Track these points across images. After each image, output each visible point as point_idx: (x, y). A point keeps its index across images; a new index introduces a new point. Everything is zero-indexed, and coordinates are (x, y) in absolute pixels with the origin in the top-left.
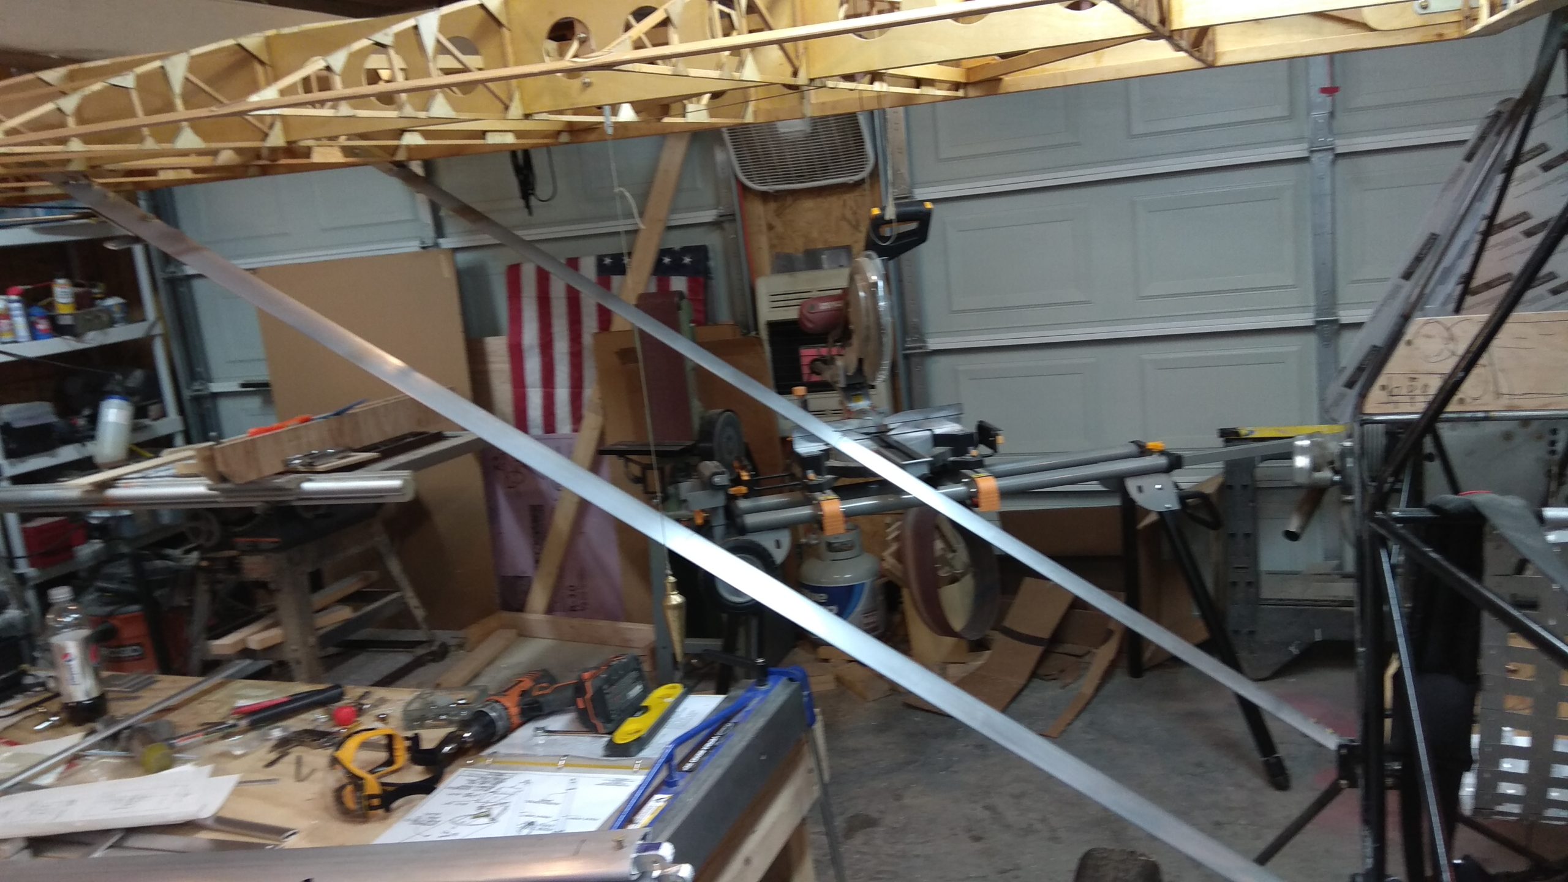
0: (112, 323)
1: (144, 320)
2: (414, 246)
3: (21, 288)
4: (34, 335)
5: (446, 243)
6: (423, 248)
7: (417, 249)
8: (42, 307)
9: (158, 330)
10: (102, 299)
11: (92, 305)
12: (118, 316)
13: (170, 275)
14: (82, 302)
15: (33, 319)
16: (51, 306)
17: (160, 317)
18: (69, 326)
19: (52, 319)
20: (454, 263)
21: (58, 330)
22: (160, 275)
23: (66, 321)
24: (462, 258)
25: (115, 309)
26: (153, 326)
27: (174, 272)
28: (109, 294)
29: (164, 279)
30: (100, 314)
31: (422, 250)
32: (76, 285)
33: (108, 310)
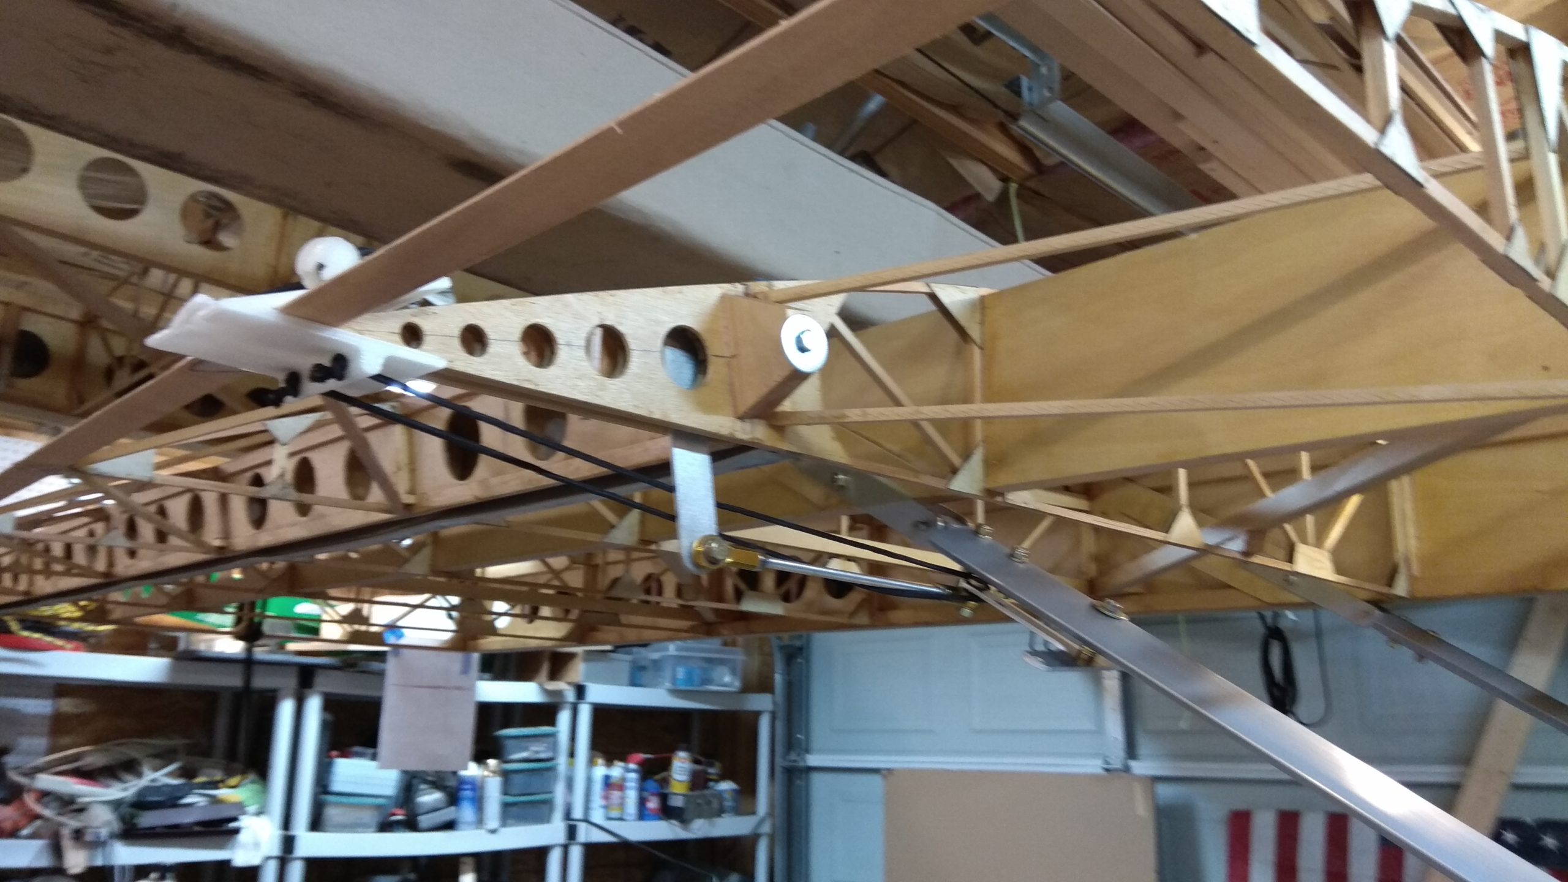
0: (720, 812)
1: (753, 813)
2: (1094, 766)
3: (642, 756)
4: (643, 814)
5: (1140, 768)
6: (1107, 770)
7: (1099, 771)
8: (656, 781)
9: (766, 828)
10: (717, 781)
11: (705, 786)
12: (728, 804)
13: (791, 764)
14: (698, 782)
15: (645, 794)
16: (665, 782)
17: (771, 814)
18: (678, 808)
19: (664, 798)
20: (1153, 796)
21: (667, 812)
22: (780, 762)
23: (677, 802)
24: (1165, 792)
25: (727, 796)
26: (761, 823)
27: (795, 761)
28: (723, 777)
29: (784, 768)
30: (711, 799)
31: (1105, 773)
32: (696, 761)
33: (719, 795)
